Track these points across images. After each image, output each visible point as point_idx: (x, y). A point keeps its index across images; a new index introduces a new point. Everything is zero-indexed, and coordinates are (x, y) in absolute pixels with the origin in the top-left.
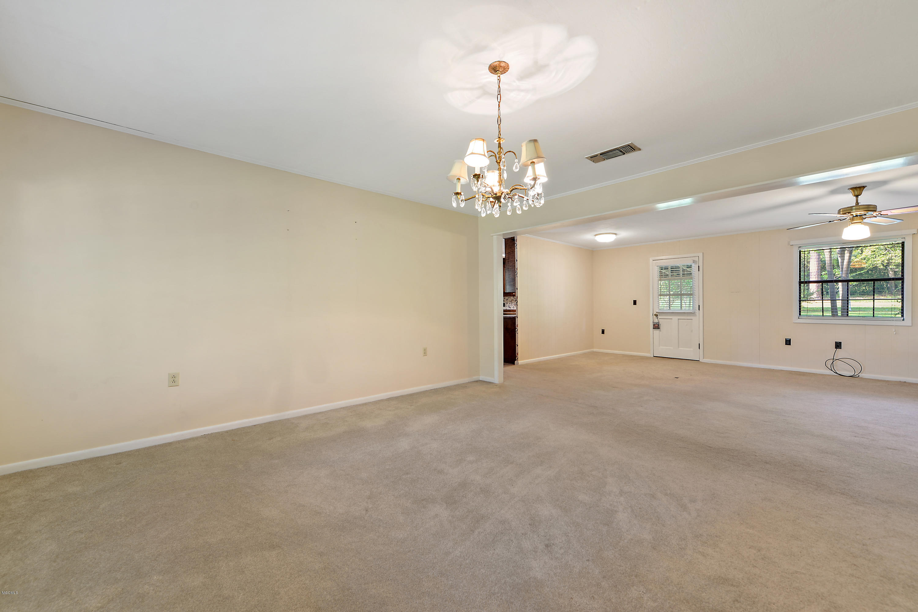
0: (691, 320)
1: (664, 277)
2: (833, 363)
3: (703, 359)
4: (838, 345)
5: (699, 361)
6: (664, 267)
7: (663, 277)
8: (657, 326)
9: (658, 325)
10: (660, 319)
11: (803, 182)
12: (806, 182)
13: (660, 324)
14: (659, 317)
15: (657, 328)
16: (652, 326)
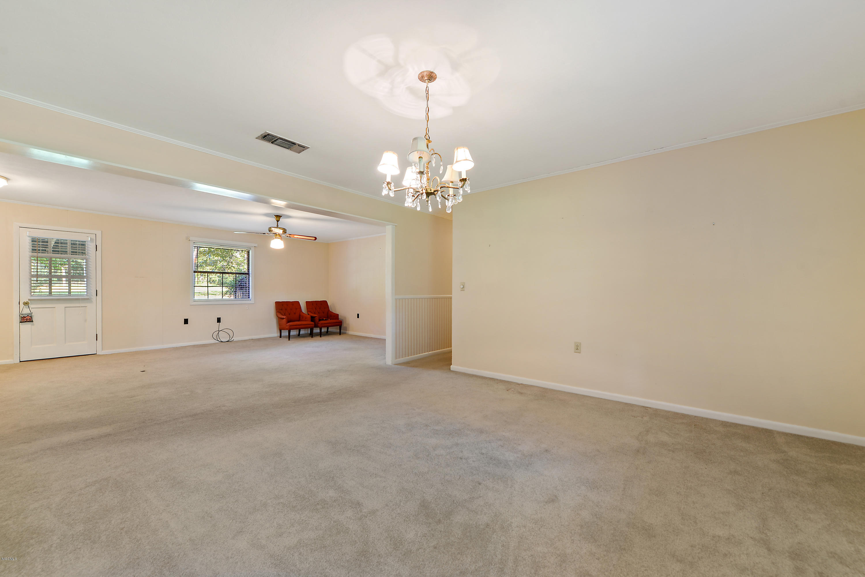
0: (84, 308)
1: (42, 253)
2: (218, 333)
3: (102, 350)
4: (219, 320)
5: (96, 354)
6: (41, 239)
7: (40, 253)
8: (26, 319)
9: (31, 317)
10: (32, 308)
11: (273, 203)
12: (276, 204)
13: (33, 316)
14: (31, 306)
15: (28, 322)
16: (18, 319)
